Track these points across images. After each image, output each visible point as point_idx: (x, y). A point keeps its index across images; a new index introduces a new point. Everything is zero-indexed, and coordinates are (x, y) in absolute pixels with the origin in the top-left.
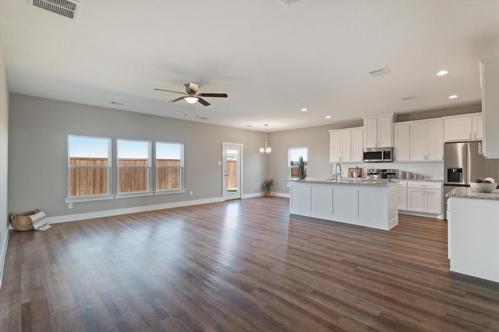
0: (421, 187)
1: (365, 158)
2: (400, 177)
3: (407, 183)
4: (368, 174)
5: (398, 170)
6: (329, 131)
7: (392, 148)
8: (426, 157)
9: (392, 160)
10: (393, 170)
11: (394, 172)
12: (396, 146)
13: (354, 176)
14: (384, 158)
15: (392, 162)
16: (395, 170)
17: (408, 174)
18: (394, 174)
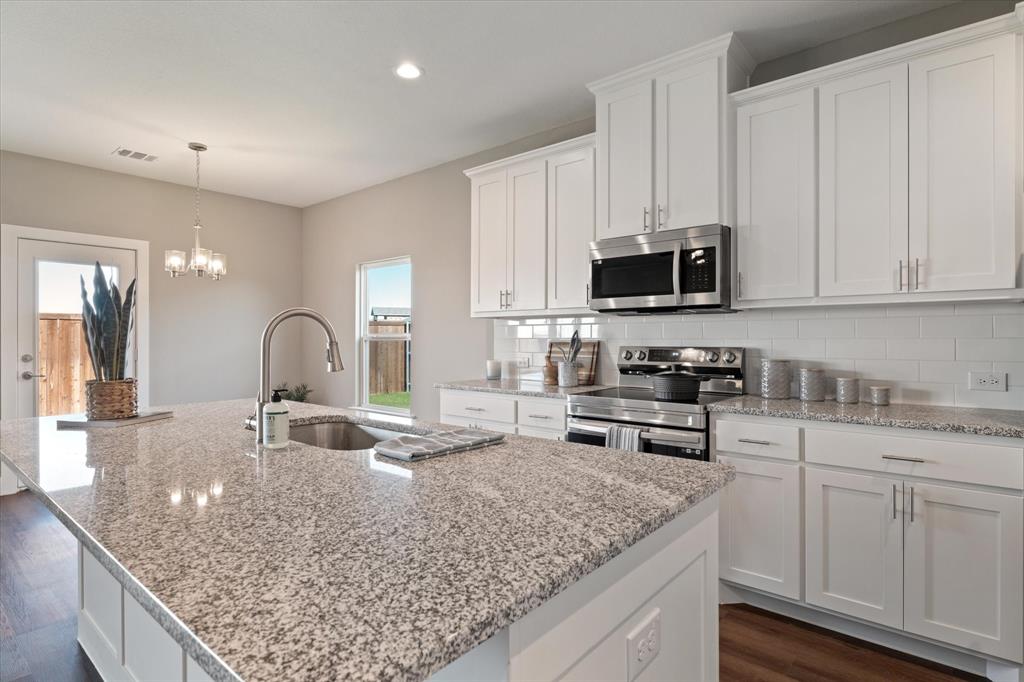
0: (882, 466)
1: (599, 289)
2: (765, 388)
3: (801, 432)
4: (624, 371)
5: (759, 353)
6: (468, 173)
7: (726, 233)
8: (911, 273)
9: (726, 294)
10: (731, 351)
11: (738, 363)
12: (743, 220)
13: (561, 382)
14: (684, 290)
15: (723, 307)
16: (744, 351)
17: (804, 374)
18: (738, 373)
